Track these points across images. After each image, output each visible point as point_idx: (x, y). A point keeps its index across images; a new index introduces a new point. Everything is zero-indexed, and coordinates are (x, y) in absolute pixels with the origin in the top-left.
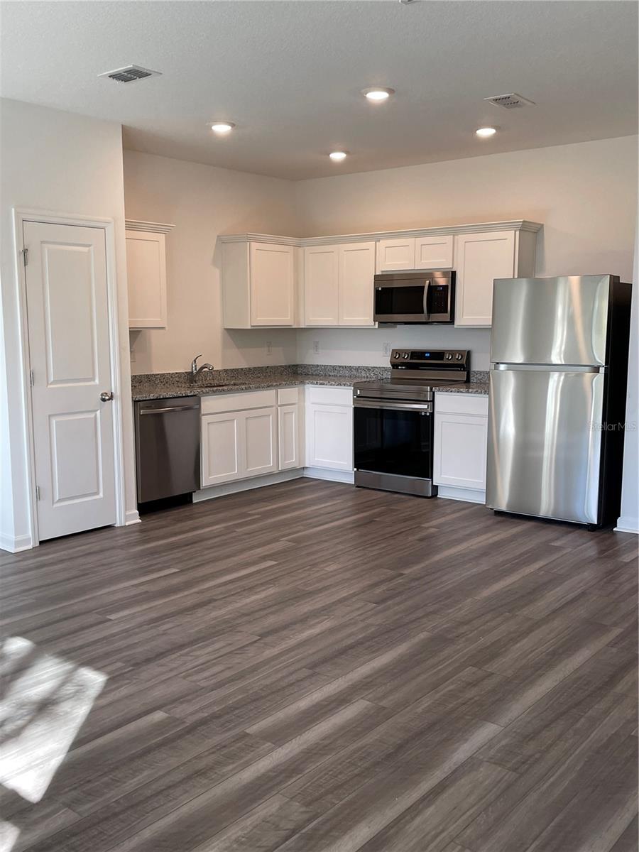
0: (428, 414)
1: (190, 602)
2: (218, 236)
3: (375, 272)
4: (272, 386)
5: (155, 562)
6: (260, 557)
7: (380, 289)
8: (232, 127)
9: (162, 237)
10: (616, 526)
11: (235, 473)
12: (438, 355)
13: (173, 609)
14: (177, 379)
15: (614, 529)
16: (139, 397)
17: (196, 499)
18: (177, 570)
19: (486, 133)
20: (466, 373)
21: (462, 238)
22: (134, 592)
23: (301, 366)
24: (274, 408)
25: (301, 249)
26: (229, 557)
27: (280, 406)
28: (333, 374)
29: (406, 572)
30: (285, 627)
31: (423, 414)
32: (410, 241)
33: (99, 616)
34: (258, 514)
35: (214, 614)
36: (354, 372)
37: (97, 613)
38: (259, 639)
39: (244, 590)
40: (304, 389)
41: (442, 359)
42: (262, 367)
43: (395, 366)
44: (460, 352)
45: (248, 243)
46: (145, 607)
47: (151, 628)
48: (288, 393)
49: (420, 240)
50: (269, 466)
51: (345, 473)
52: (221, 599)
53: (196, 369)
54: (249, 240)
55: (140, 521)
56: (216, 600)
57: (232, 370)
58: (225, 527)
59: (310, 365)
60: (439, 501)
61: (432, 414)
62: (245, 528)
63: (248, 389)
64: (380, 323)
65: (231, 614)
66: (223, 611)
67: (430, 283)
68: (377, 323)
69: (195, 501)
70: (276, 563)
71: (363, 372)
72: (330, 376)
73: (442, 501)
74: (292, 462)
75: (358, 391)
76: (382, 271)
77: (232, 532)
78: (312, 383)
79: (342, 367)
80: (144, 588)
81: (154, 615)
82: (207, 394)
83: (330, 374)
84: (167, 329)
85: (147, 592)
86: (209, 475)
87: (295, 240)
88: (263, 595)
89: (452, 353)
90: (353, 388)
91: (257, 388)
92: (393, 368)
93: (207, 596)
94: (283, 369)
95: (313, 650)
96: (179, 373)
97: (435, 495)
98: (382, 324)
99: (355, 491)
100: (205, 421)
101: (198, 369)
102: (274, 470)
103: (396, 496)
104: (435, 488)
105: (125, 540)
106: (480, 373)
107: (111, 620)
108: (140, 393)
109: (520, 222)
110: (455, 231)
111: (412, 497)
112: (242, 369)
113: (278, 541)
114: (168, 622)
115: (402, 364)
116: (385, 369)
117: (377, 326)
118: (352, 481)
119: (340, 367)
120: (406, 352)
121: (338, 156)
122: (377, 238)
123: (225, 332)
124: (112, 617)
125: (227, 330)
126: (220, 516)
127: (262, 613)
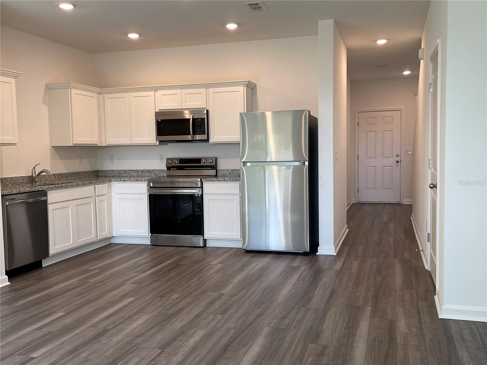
0: (200, 195)
1: (91, 334)
2: (46, 84)
3: (155, 111)
4: (92, 183)
5: (40, 310)
6: (120, 297)
7: (160, 120)
8: (74, 7)
9: (13, 81)
10: (317, 252)
11: (71, 243)
12: (198, 160)
13: (81, 341)
14: (21, 181)
15: (317, 254)
16: (6, 192)
17: (45, 264)
18: (64, 314)
19: (232, 26)
20: (215, 170)
21: (211, 90)
22: (39, 334)
23: (101, 171)
24: (94, 198)
25: (101, 95)
26: (96, 299)
27: (97, 196)
28: (125, 175)
29: (224, 292)
30: (174, 340)
31: (196, 195)
32: (178, 91)
33: (23, 357)
34: (98, 269)
35: (115, 339)
36: (140, 173)
37: (18, 354)
38: (162, 351)
39: (125, 320)
40: (111, 185)
41: (201, 163)
42: (77, 172)
43: (169, 168)
44: (211, 158)
45: (69, 89)
46: (57, 343)
47: (73, 358)
48: (102, 188)
49: (185, 91)
50: (91, 237)
51: (144, 238)
52: (112, 328)
53: (35, 174)
54: (69, 87)
55: (9, 283)
56: (109, 330)
57: (58, 174)
58: (79, 280)
59: (108, 170)
60: (208, 249)
61: (202, 195)
62: (95, 279)
63: (78, 185)
64: (160, 141)
65: (127, 337)
66: (120, 337)
67: (193, 117)
68: (158, 142)
69: (44, 265)
70: (133, 299)
71: (147, 173)
72: (123, 176)
73: (210, 248)
74: (105, 234)
75: (151, 184)
76: (159, 110)
77: (86, 283)
78: (117, 181)
79: (132, 170)
80: (45, 331)
81: (68, 348)
82: (52, 189)
83: (124, 175)
84: (17, 145)
85: (50, 332)
86: (55, 246)
87: (98, 90)
88: (140, 321)
89: (206, 159)
90: (147, 182)
91: (83, 185)
92: (168, 170)
93: (101, 327)
94: (90, 173)
95: (205, 351)
96: (22, 177)
97: (205, 246)
98: (161, 142)
99: (152, 249)
100: (50, 208)
101: (36, 174)
102: (95, 240)
103: (181, 248)
104: (205, 241)
105: (5, 298)
106: (224, 170)
107: (35, 358)
108: (6, 190)
109: (247, 81)
110: (207, 86)
111: (192, 248)
112: (64, 174)
113: (124, 284)
114: (83, 352)
115: (174, 167)
116: (162, 171)
117: (158, 144)
118: (148, 242)
119: (130, 170)
120: (176, 159)
121: (133, 36)
122: (156, 89)
123: (52, 148)
124: (35, 355)
125: (53, 147)
126: (70, 273)
127: (150, 333)
